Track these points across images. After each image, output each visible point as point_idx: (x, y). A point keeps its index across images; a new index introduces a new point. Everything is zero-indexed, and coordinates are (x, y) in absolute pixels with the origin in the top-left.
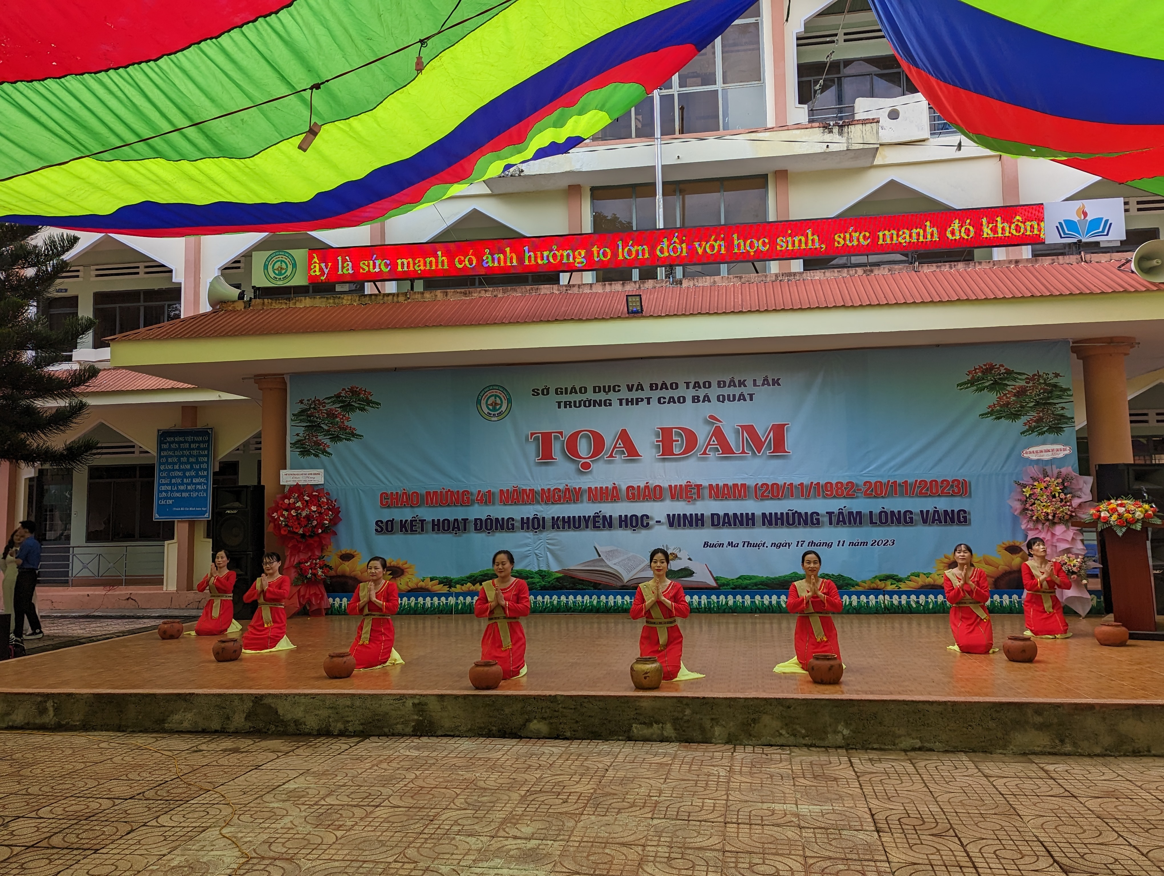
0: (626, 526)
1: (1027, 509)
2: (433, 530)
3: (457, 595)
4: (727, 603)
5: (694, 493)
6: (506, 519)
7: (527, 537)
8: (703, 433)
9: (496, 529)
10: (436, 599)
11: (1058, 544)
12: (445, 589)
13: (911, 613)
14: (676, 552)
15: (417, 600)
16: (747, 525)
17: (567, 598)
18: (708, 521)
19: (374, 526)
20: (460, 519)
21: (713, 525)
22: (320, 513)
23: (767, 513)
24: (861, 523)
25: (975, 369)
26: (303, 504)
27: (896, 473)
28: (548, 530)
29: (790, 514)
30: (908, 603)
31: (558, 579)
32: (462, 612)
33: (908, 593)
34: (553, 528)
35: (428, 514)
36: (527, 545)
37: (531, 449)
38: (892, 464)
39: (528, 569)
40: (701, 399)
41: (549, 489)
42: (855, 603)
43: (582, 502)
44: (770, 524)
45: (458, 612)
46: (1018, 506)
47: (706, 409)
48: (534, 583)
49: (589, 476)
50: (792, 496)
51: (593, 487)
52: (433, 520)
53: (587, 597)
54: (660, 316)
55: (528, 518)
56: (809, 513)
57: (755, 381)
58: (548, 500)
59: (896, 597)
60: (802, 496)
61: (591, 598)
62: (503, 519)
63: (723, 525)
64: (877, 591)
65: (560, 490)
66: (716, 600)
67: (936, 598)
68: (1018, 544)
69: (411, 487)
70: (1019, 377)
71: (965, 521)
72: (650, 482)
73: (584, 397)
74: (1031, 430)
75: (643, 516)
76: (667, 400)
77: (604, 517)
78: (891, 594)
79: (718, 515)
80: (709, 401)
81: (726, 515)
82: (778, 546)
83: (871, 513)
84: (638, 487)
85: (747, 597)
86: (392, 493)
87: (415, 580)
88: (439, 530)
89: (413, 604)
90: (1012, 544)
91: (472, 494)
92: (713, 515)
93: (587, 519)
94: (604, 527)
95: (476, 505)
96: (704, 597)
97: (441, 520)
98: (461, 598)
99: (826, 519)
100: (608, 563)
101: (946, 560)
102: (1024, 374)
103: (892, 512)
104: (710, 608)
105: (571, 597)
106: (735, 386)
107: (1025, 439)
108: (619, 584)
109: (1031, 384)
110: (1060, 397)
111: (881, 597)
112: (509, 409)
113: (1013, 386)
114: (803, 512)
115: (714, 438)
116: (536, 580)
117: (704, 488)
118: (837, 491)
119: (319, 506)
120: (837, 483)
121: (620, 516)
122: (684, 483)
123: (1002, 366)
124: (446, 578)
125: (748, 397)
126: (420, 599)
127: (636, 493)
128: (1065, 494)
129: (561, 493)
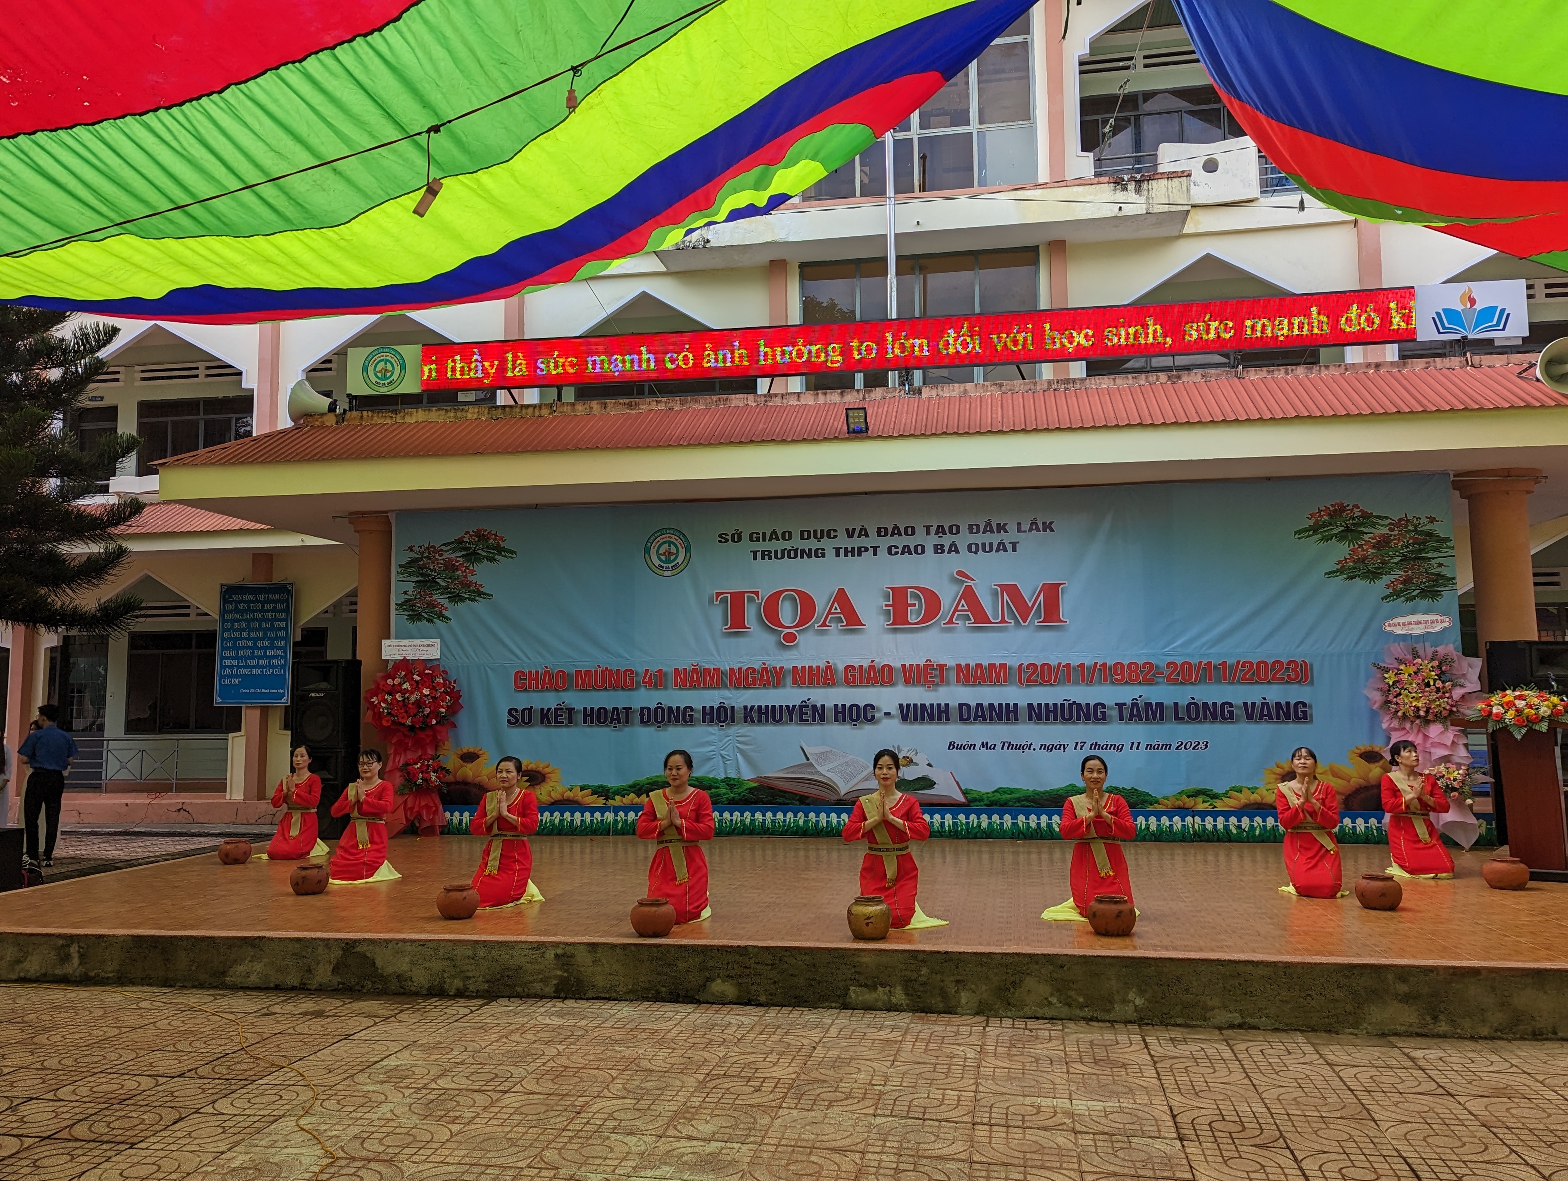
0: (844, 720)
1: (1390, 702)
2: (585, 722)
3: (616, 810)
4: (979, 826)
5: (936, 676)
6: (682, 708)
7: (713, 732)
8: (948, 595)
9: (669, 721)
10: (587, 815)
11: (1433, 750)
12: (600, 802)
13: (1230, 841)
14: (911, 755)
15: (562, 815)
16: (1008, 719)
17: (764, 815)
18: (954, 713)
19: (506, 717)
20: (620, 707)
21: (961, 719)
22: (434, 698)
23: (1035, 704)
24: (1162, 718)
25: (1320, 511)
26: (411, 685)
27: (1212, 651)
28: (738, 724)
29: (1066, 706)
30: (1226, 827)
31: (751, 790)
32: (623, 832)
33: (1227, 815)
34: (746, 721)
35: (577, 700)
36: (710, 743)
37: (717, 614)
38: (1205, 639)
39: (711, 776)
40: (946, 548)
41: (740, 669)
42: (1153, 827)
43: (784, 686)
44: (1039, 718)
45: (617, 833)
46: (1378, 697)
47: (954, 562)
48: (719, 795)
49: (795, 652)
50: (1069, 681)
51: (799, 667)
52: (585, 709)
53: (790, 815)
54: (891, 437)
55: (712, 708)
56: (1092, 704)
57: (1019, 524)
58: (740, 684)
59: (1209, 819)
60: (1083, 681)
61: (795, 816)
62: (678, 708)
63: (975, 719)
64: (1183, 811)
65: (754, 670)
66: (964, 821)
67: (1264, 821)
68: (1377, 749)
69: (556, 664)
70: (1380, 522)
71: (1305, 717)
72: (877, 660)
73: (788, 545)
74: (1397, 594)
75: (866, 706)
76: (900, 550)
77: (814, 707)
78: (1203, 815)
79: (968, 705)
80: (957, 552)
81: (980, 705)
82: (1050, 748)
83: (1176, 704)
84: (861, 667)
85: (1007, 817)
86: (530, 672)
87: (560, 789)
88: (592, 722)
89: (557, 821)
90: (1369, 749)
91: (637, 674)
92: (961, 705)
93: (790, 710)
94: (814, 720)
95: (643, 689)
96: (948, 816)
97: (596, 708)
98: (622, 814)
99: (1115, 713)
100: (819, 769)
101: (1279, 770)
102: (1387, 518)
103: (1205, 704)
104: (956, 832)
105: (769, 815)
106: (992, 531)
107: (1388, 606)
108: (834, 797)
109: (1396, 532)
110: (1436, 550)
111: (1189, 819)
112: (688, 560)
113: (1371, 534)
114: (1083, 703)
115: (963, 602)
116: (723, 791)
117: (950, 668)
118: (1130, 675)
119: (433, 689)
120: (1130, 664)
121: (836, 706)
122: (922, 662)
123: (1357, 506)
124: (602, 787)
125: (1009, 547)
126: (567, 815)
127: (857, 675)
128: (1443, 682)
129: (756, 675)
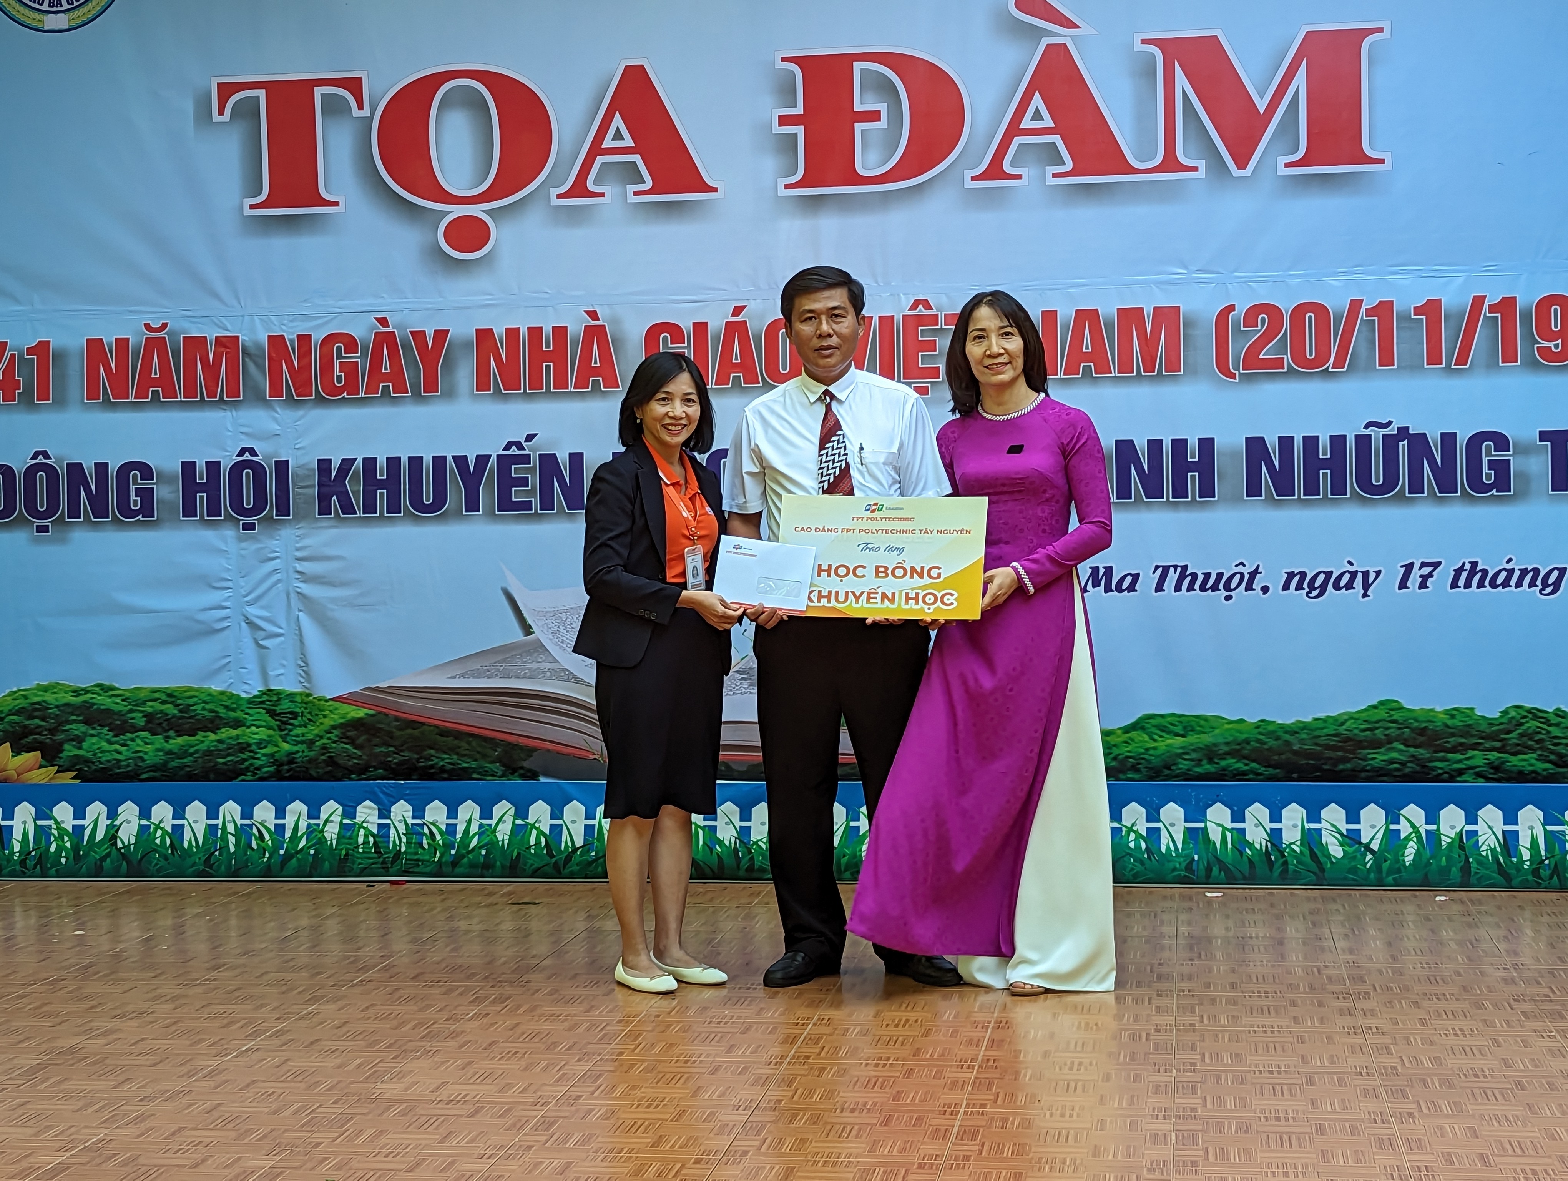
6: (113, 467)
7: (211, 548)
8: (986, 79)
9: (74, 512)
16: (1180, 491)
17: (384, 813)
23: (1272, 441)
28: (298, 518)
31: (346, 730)
34: (325, 510)
36: (210, 581)
37: (224, 156)
39: (216, 686)
41: (304, 340)
43: (450, 394)
44: (1284, 486)
48: (244, 747)
49: (484, 281)
50: (1388, 359)
51: (498, 329)
53: (469, 810)
55: (213, 467)
56: (1462, 438)
58: (303, 386)
60: (1434, 358)
61: (486, 813)
62: (103, 468)
65: (351, 343)
72: (752, 305)
77: (549, 461)
82: (1317, 585)
84: (701, 328)
85: (1173, 810)
93: (470, 472)
94: (546, 504)
99: (1540, 465)
100: (565, 660)
105: (401, 810)
114: (1435, 433)
115: (1037, 101)
116: (256, 733)
122: (900, 309)
129: (356, 357)
